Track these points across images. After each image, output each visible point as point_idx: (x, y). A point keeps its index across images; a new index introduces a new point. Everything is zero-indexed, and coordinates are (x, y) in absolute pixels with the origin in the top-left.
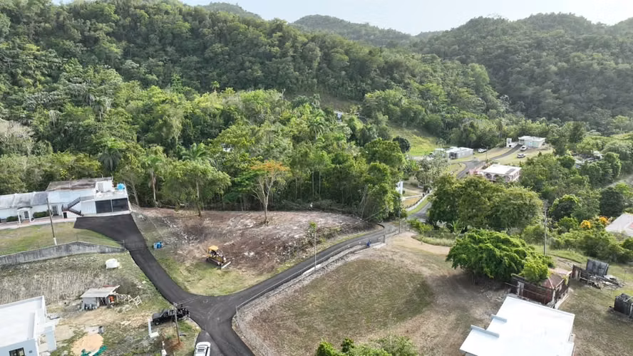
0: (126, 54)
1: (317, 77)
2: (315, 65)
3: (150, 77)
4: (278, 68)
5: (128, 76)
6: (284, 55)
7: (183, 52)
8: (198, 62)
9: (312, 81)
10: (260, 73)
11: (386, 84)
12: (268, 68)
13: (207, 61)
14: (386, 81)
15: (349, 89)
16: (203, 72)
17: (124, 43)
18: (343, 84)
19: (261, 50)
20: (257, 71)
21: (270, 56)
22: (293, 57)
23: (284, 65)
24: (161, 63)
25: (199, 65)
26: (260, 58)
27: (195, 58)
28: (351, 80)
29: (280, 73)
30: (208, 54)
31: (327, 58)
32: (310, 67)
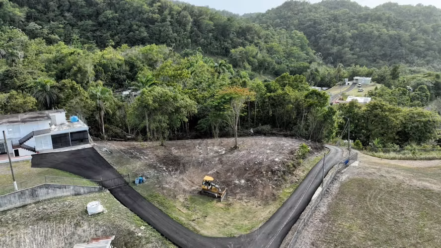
0: (29, 18)
1: (190, 37)
2: (189, 28)
3: (53, 36)
4: (160, 30)
5: (32, 35)
6: (164, 20)
7: (80, 17)
8: (94, 26)
9: (188, 41)
10: (145, 34)
11: (242, 43)
12: (152, 30)
13: (100, 24)
14: (242, 41)
15: (216, 46)
16: (98, 33)
17: (26, 8)
18: (210, 44)
19: (145, 16)
20: (143, 32)
21: (152, 21)
22: (170, 22)
23: (164, 28)
24: (61, 26)
25: (95, 28)
26: (145, 23)
27: (90, 22)
28: (216, 40)
29: (162, 34)
30: (101, 18)
31: (196, 23)
32: (185, 30)
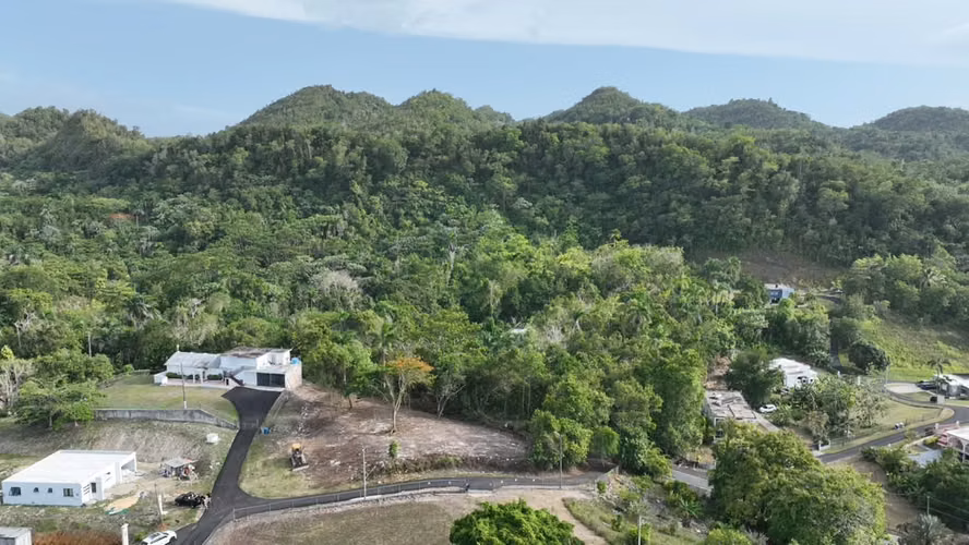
0: (523, 190)
1: (784, 226)
2: (784, 206)
3: (539, 220)
4: (719, 211)
5: (513, 216)
6: (735, 191)
7: (593, 186)
8: (605, 201)
9: (773, 234)
10: (687, 218)
11: (921, 243)
12: (704, 211)
13: (620, 199)
14: (922, 237)
15: (841, 247)
16: (610, 215)
17: (522, 177)
18: (830, 241)
19: (699, 184)
20: (683, 215)
21: (710, 193)
22: (749, 193)
23: (728, 207)
24: (558, 202)
25: (608, 205)
26: (695, 196)
27: (604, 196)
28: (849, 233)
29: (720, 218)
30: (623, 190)
31: (812, 193)
32: (775, 211)
